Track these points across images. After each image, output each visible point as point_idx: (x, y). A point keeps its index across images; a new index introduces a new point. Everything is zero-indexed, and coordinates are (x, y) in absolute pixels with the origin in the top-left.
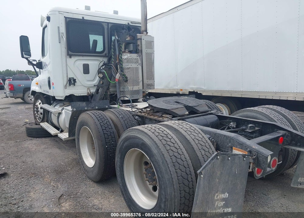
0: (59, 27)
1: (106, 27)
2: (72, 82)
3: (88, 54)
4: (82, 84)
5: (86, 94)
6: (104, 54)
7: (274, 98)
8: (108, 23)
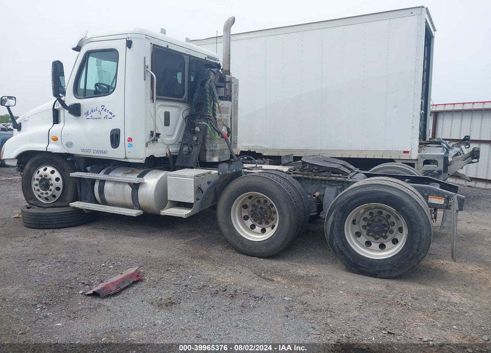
0: (145, 58)
1: (187, 61)
2: (155, 137)
3: (171, 98)
4: (162, 141)
5: (165, 155)
6: (183, 99)
7: (359, 157)
8: (190, 56)
